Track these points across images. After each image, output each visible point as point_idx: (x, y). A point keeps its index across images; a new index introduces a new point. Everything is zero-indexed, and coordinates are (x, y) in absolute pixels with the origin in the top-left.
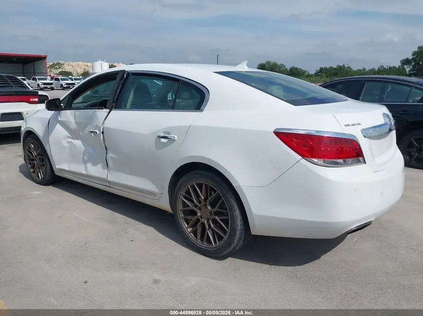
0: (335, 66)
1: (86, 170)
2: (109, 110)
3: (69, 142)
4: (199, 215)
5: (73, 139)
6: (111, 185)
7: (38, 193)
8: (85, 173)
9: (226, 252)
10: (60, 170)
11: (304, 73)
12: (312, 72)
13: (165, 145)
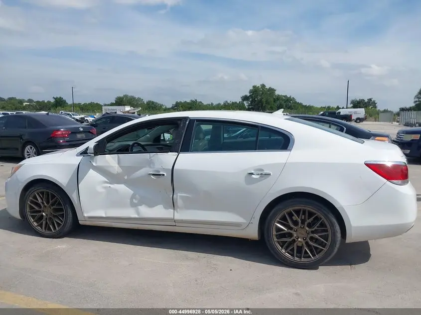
0: (188, 101)
1: (138, 213)
2: (177, 154)
3: (105, 188)
4: (295, 236)
5: (110, 184)
6: (177, 224)
7: (64, 246)
8: (137, 216)
9: (326, 261)
10: (90, 217)
11: (161, 106)
12: (169, 106)
13: (256, 180)
